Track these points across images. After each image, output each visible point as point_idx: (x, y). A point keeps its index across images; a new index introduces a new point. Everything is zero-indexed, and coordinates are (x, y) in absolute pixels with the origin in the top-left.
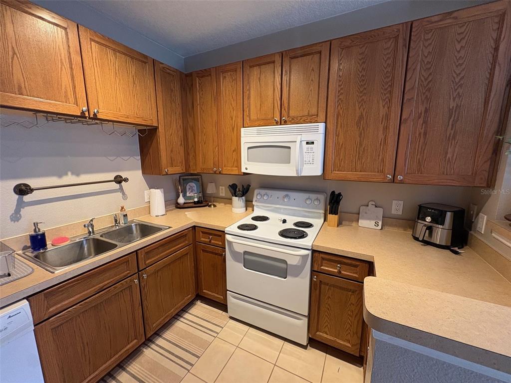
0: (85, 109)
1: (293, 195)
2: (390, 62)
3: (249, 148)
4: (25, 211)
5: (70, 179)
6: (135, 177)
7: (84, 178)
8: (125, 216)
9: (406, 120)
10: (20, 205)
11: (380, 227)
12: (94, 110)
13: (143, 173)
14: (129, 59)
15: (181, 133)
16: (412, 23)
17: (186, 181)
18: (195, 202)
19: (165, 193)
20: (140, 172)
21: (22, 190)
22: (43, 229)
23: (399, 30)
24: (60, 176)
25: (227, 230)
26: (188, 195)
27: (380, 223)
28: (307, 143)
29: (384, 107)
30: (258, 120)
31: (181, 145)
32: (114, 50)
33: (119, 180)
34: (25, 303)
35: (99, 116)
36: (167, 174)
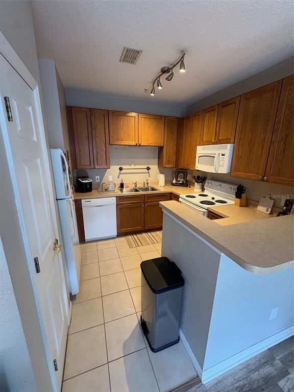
0: (137, 142)
1: (223, 185)
2: (269, 105)
3: (199, 157)
4: (121, 175)
5: (133, 167)
6: (155, 168)
7: (137, 167)
8: (148, 183)
9: (274, 142)
10: (120, 173)
11: (269, 212)
12: (140, 143)
13: (158, 167)
14: (154, 120)
15: (175, 149)
16: (283, 79)
17: (179, 173)
18: (180, 184)
19: (166, 177)
20: (157, 166)
21: (121, 169)
22: (124, 182)
23: (275, 86)
24: (130, 165)
25: (180, 196)
26: (179, 179)
27: (270, 210)
28: (222, 155)
29: (263, 133)
30: (206, 141)
31: (174, 154)
32: (149, 118)
33: (148, 169)
34: (115, 198)
35: (141, 144)
36: (165, 167)
